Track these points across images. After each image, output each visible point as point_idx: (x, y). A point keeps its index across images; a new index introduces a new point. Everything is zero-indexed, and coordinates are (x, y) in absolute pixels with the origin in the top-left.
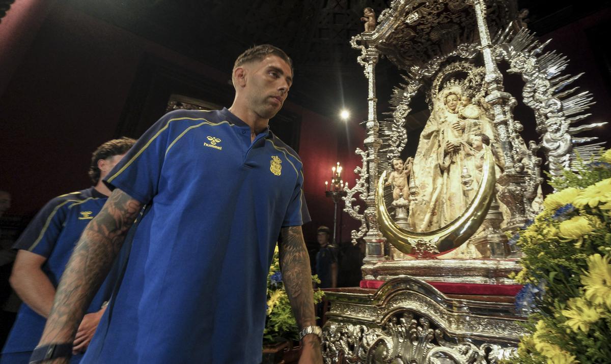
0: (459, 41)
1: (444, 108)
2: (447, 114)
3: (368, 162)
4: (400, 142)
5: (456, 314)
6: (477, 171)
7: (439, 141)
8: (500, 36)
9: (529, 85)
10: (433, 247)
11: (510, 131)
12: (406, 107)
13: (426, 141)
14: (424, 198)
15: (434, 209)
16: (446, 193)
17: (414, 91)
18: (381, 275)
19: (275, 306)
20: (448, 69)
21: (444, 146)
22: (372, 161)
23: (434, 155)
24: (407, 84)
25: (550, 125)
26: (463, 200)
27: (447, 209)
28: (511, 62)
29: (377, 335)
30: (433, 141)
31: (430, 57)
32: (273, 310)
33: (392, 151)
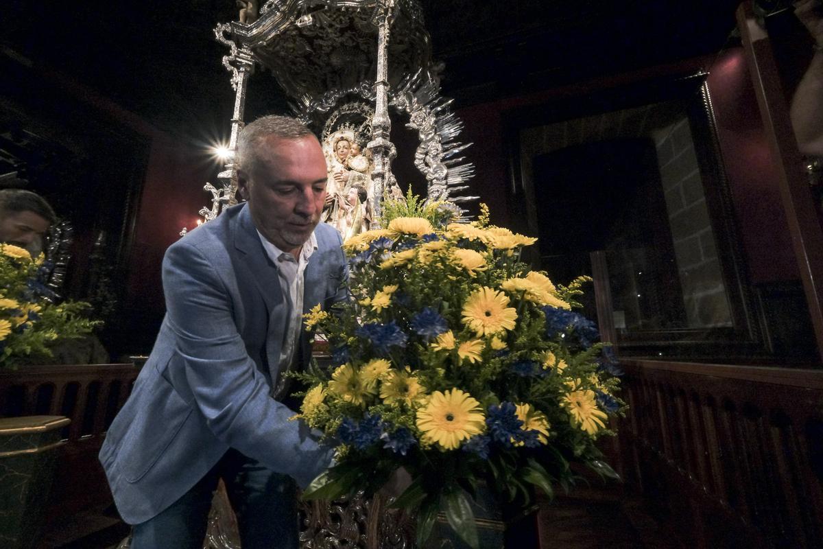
0: (362, 77)
1: (333, 156)
3: (221, 203)
8: (408, 81)
9: (423, 146)
20: (346, 109)
22: (226, 202)
25: (432, 192)
28: (411, 116)
31: (326, 88)
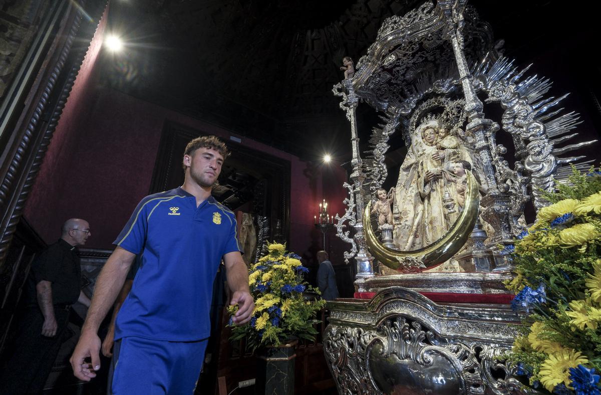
0: (434, 78)
1: (422, 142)
2: (425, 147)
3: (355, 194)
4: (381, 176)
5: (446, 318)
6: (459, 195)
7: (418, 173)
8: (476, 68)
9: (508, 112)
10: (419, 263)
11: (493, 155)
12: (385, 145)
13: (405, 173)
14: (406, 223)
15: (416, 232)
16: (428, 217)
17: (392, 129)
18: (372, 288)
19: (287, 311)
20: (425, 106)
21: (423, 176)
22: (358, 192)
23: (414, 185)
24: (385, 123)
25: (532, 149)
26: (445, 223)
27: (429, 231)
28: (488, 92)
29: (372, 336)
30: (412, 173)
31: (405, 97)
32: (285, 314)
33: (374, 185)
